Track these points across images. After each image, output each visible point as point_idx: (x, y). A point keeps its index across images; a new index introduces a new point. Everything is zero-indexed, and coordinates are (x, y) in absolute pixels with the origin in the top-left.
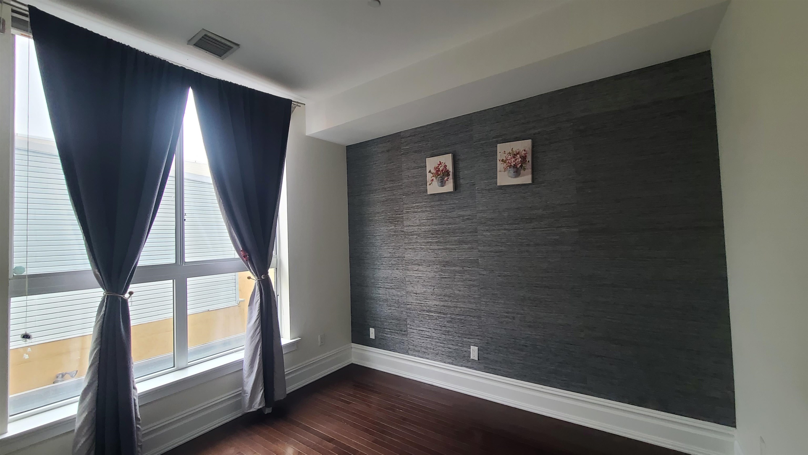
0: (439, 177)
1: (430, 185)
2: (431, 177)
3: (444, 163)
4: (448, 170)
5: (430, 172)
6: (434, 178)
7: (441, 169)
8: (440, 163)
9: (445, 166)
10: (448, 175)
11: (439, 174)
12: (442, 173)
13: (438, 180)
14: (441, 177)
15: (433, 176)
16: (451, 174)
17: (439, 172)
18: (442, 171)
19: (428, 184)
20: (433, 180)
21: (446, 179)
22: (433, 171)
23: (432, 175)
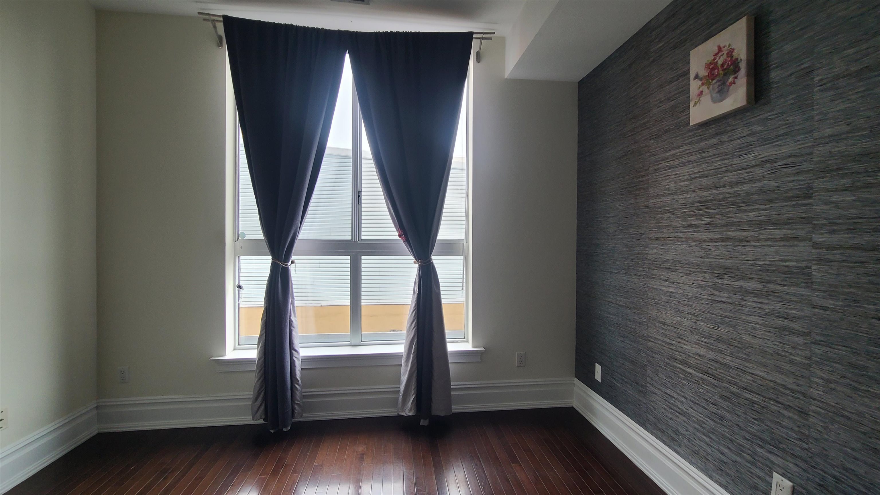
0: (714, 81)
1: (695, 104)
2: (699, 88)
3: (727, 45)
4: (737, 59)
5: (697, 77)
6: (705, 88)
7: (720, 62)
8: (720, 49)
9: (730, 53)
10: (737, 70)
11: (717, 75)
12: (723, 70)
13: (713, 89)
14: (719, 81)
15: (703, 84)
16: (743, 66)
17: (716, 70)
18: (722, 65)
19: (692, 104)
20: (701, 93)
21: (731, 80)
22: (703, 73)
23: (700, 83)
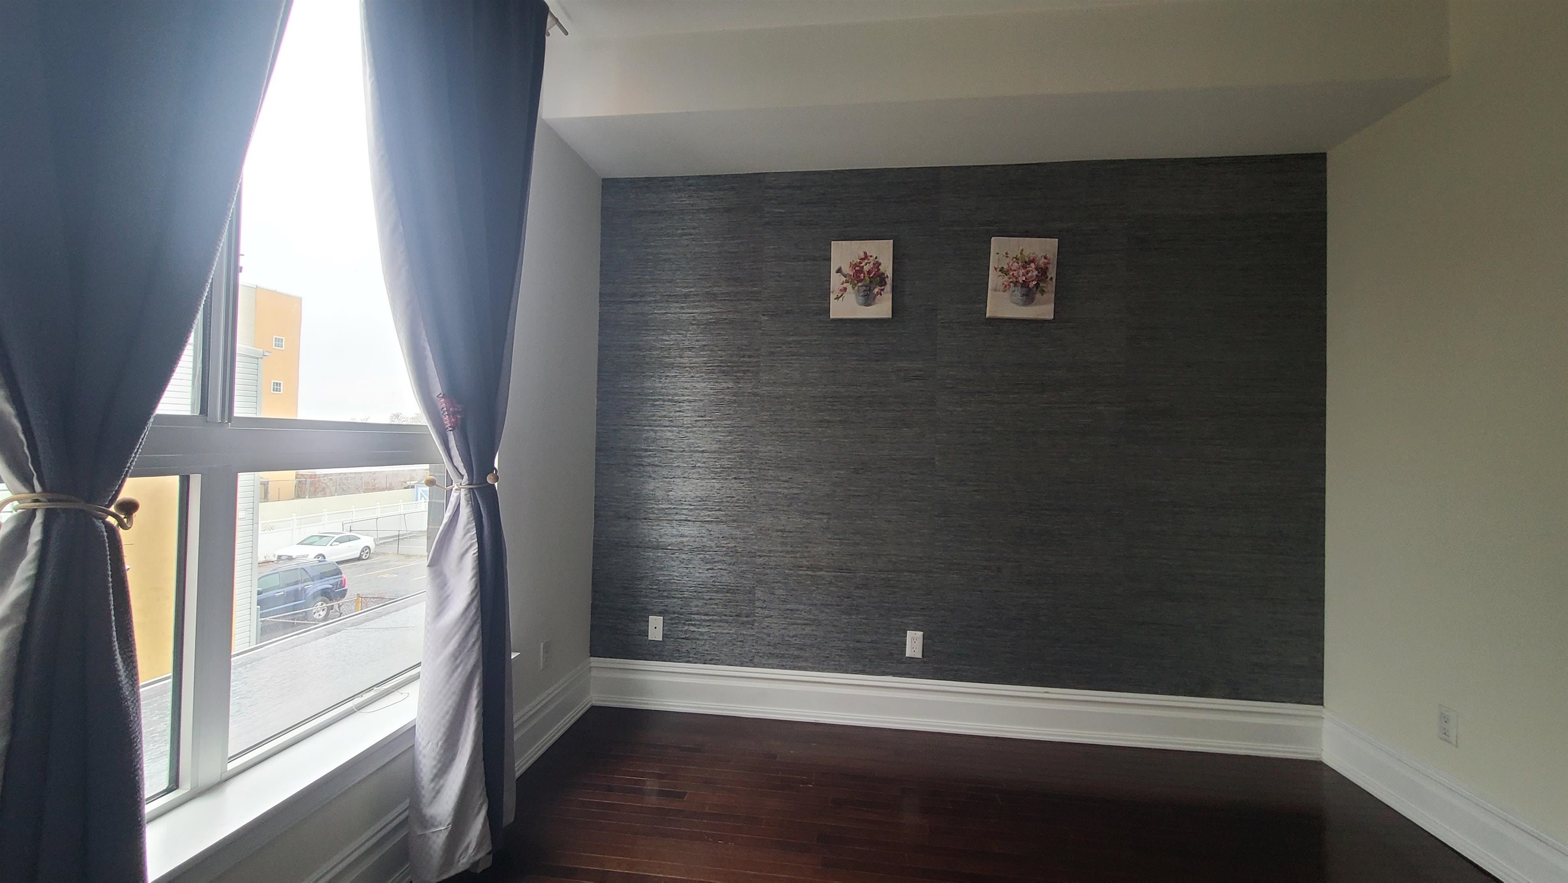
0: (860, 284)
1: (837, 298)
2: (842, 284)
3: (875, 257)
4: (883, 274)
5: (839, 271)
6: (849, 286)
7: (866, 268)
8: (866, 256)
9: (877, 265)
10: (883, 282)
11: (862, 280)
12: (869, 277)
13: (858, 291)
14: (866, 286)
15: (847, 282)
16: (889, 281)
17: (862, 275)
18: (869, 272)
19: (832, 296)
20: (845, 289)
21: (876, 290)
22: (847, 270)
23: (844, 279)
